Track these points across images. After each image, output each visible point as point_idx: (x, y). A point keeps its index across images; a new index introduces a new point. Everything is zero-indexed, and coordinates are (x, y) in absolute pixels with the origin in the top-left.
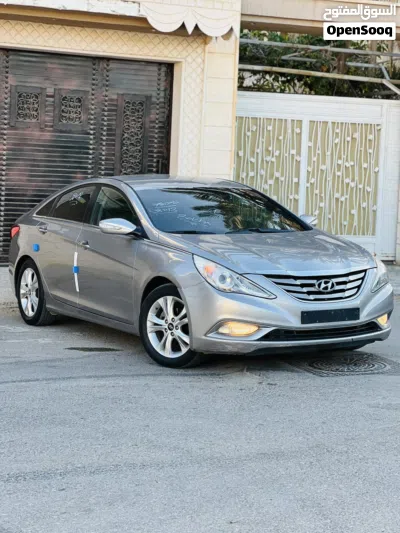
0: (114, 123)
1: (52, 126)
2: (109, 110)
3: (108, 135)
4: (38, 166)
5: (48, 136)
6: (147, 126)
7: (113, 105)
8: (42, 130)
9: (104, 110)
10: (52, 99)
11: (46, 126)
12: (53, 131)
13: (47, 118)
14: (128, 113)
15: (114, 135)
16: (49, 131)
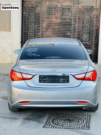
0: (80, 16)
1: (60, 18)
2: (79, 12)
3: (78, 20)
4: (55, 30)
5: (58, 21)
6: (92, 17)
7: (80, 10)
8: (57, 19)
9: (77, 12)
10: (60, 9)
11: (58, 18)
12: (60, 19)
13: (58, 15)
14: (85, 12)
15: (80, 20)
16: (59, 19)
